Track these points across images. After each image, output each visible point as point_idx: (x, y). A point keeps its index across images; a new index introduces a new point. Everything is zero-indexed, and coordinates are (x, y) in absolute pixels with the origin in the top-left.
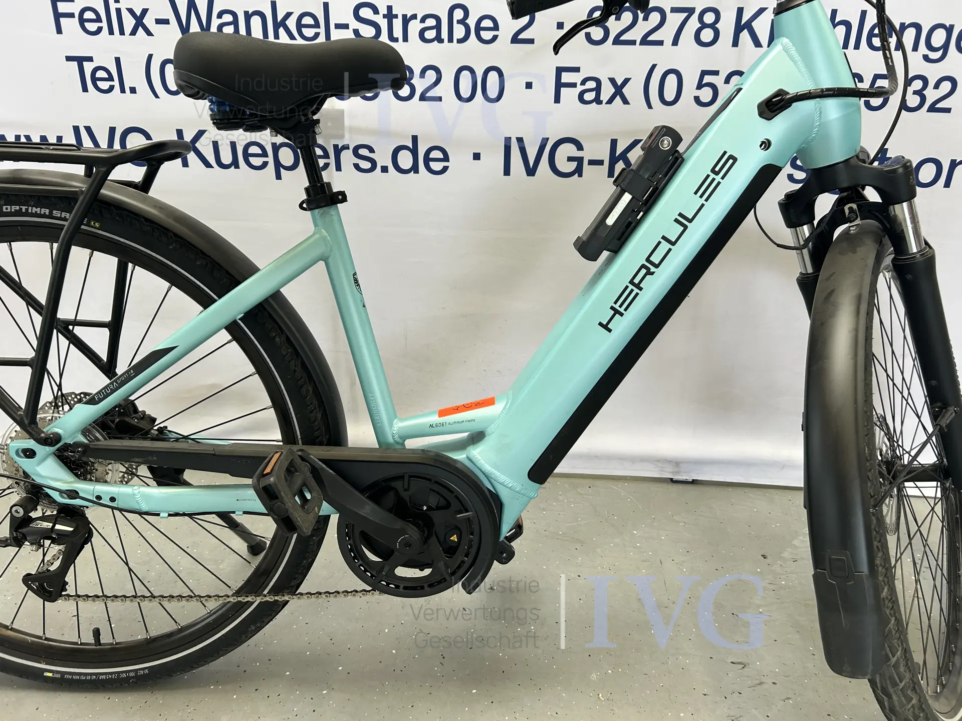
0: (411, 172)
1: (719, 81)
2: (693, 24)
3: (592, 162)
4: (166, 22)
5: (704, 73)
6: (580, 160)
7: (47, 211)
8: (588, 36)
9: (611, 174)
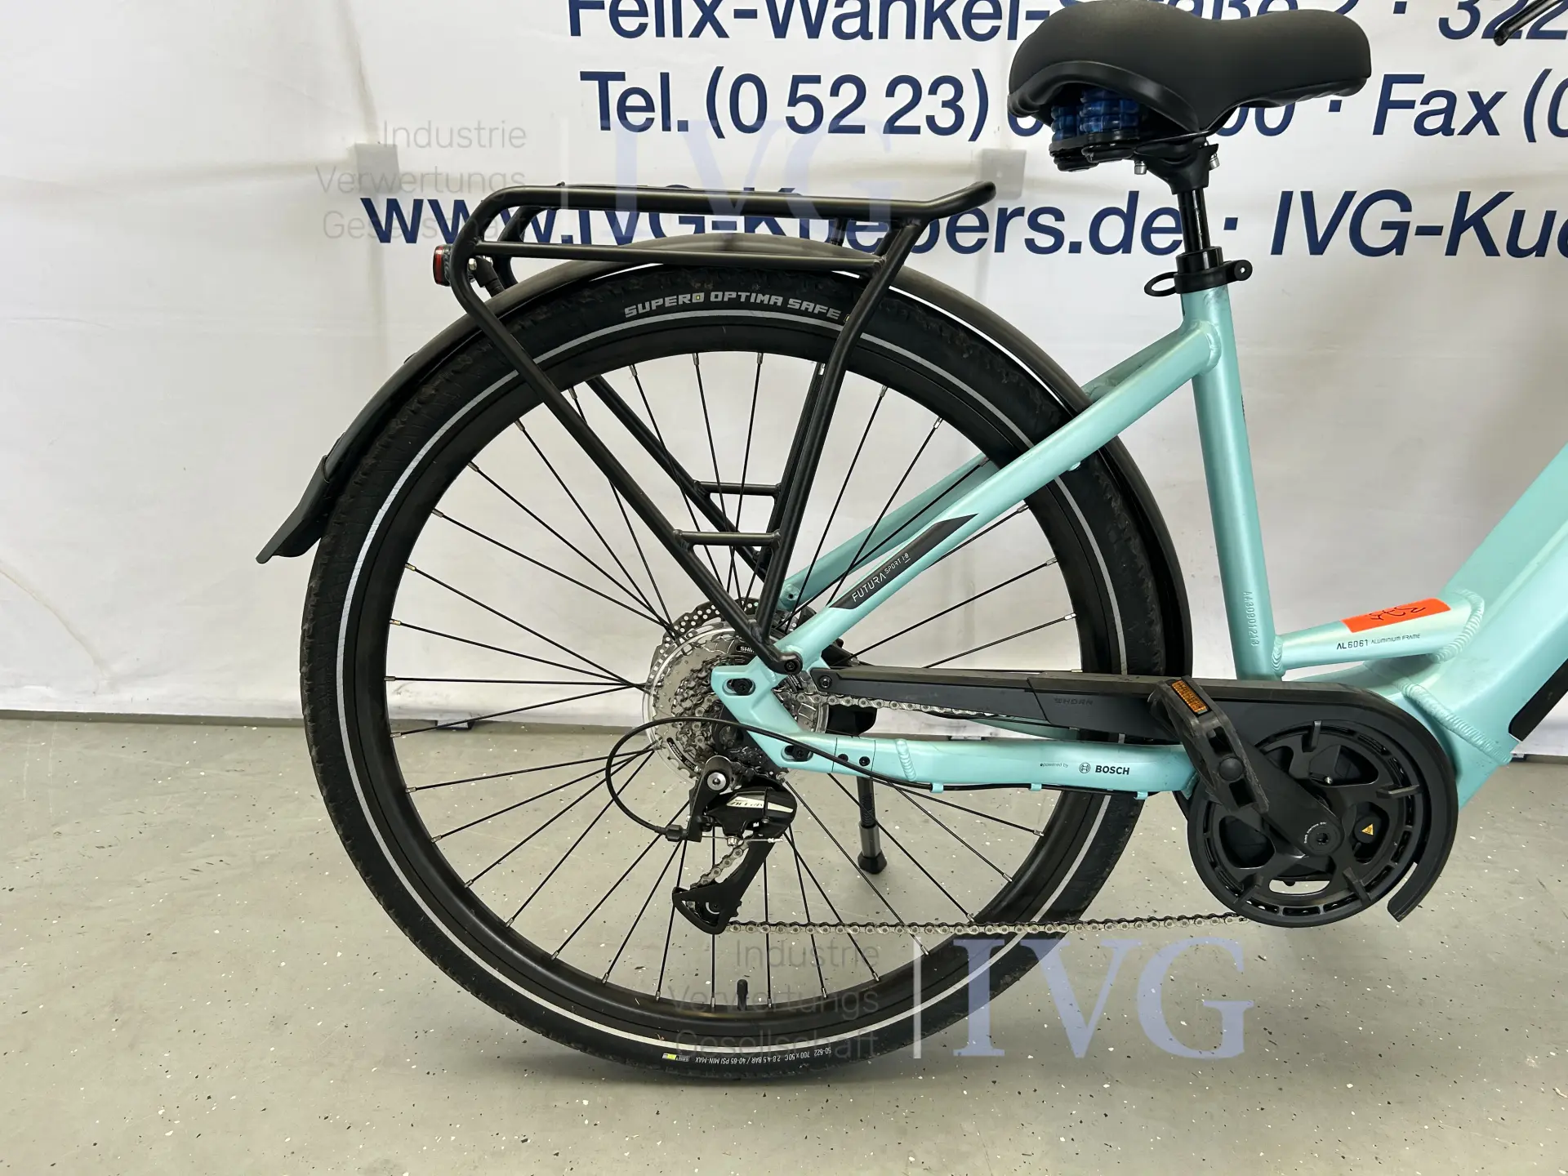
0: (1118, 250)
3: (1422, 231)
4: (752, 14)
6: (1403, 228)
7: (780, 300)
8: (1444, 24)
9: (1452, 250)
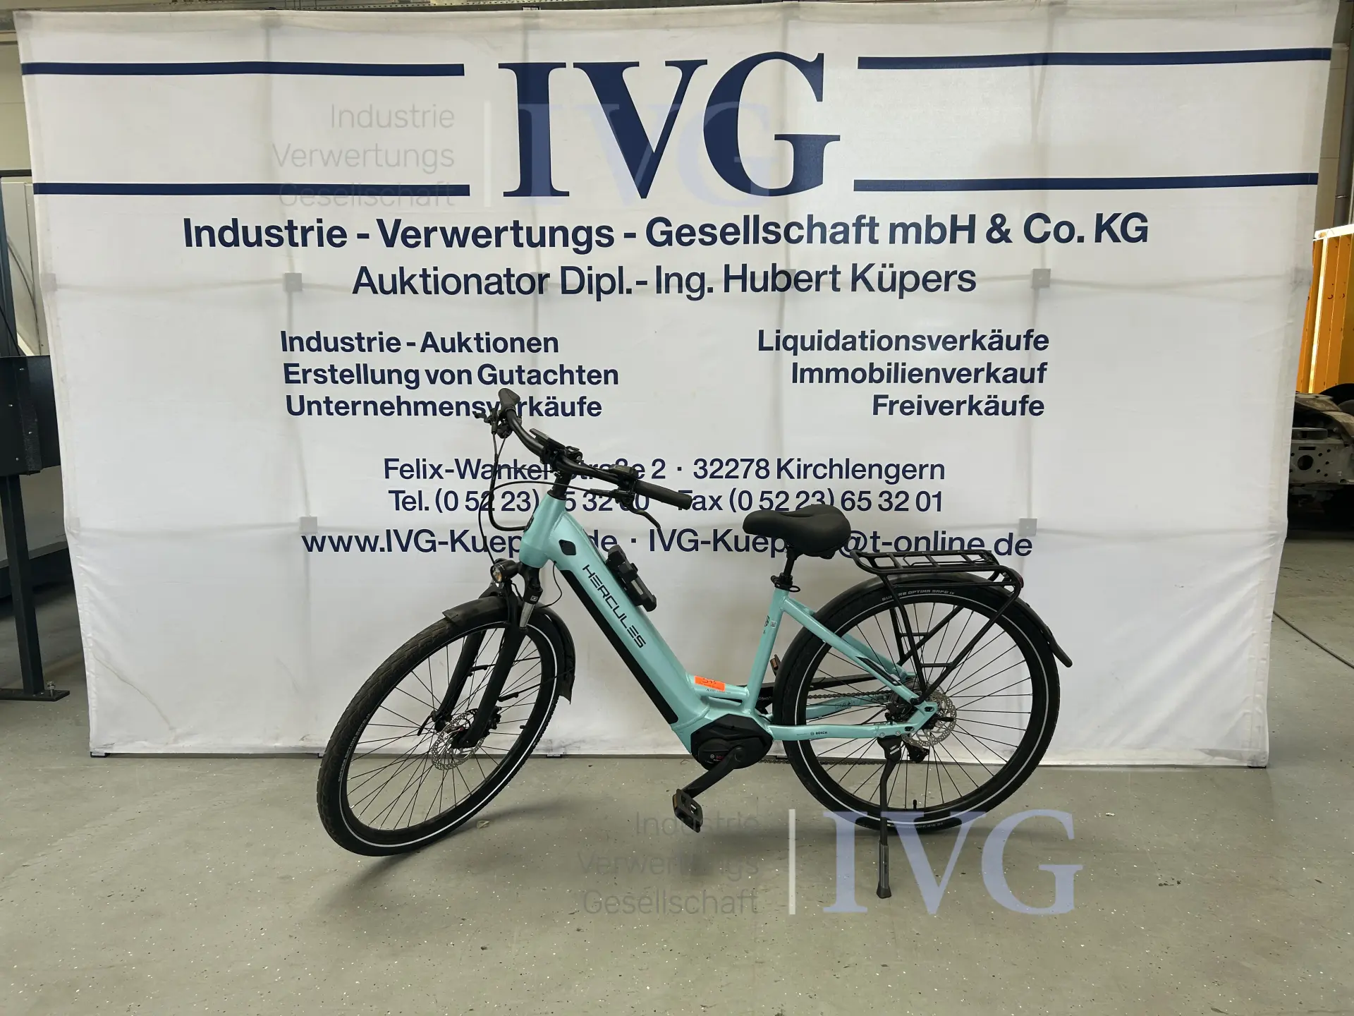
1: (772, 497)
2: (754, 467)
3: (703, 543)
4: (452, 471)
5: (763, 493)
6: (696, 542)
8: (695, 474)
9: (715, 549)
